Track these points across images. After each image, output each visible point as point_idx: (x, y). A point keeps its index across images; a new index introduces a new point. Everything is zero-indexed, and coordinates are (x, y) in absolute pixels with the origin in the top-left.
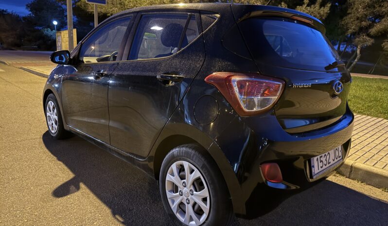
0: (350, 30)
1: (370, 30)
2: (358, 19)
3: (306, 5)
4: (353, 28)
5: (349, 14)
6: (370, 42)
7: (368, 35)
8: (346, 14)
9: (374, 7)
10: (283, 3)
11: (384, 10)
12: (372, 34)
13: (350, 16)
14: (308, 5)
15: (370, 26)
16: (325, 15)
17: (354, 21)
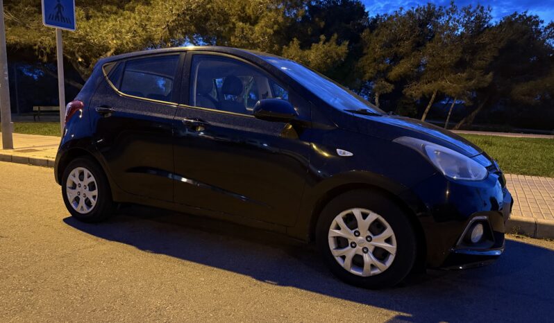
0: (367, 74)
1: (389, 74)
2: (375, 60)
3: (322, 42)
4: (370, 72)
5: (365, 54)
6: (390, 88)
7: (387, 80)
8: (362, 55)
9: (391, 47)
10: (295, 39)
11: (401, 50)
12: (391, 78)
13: (366, 56)
14: (324, 43)
15: (389, 69)
16: (344, 55)
17: (371, 63)
